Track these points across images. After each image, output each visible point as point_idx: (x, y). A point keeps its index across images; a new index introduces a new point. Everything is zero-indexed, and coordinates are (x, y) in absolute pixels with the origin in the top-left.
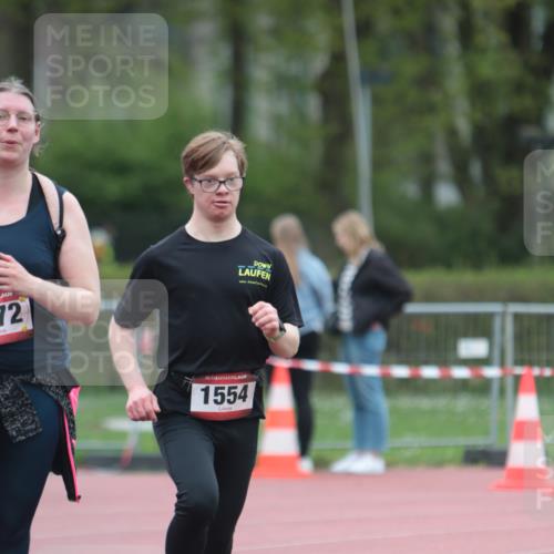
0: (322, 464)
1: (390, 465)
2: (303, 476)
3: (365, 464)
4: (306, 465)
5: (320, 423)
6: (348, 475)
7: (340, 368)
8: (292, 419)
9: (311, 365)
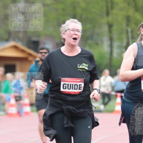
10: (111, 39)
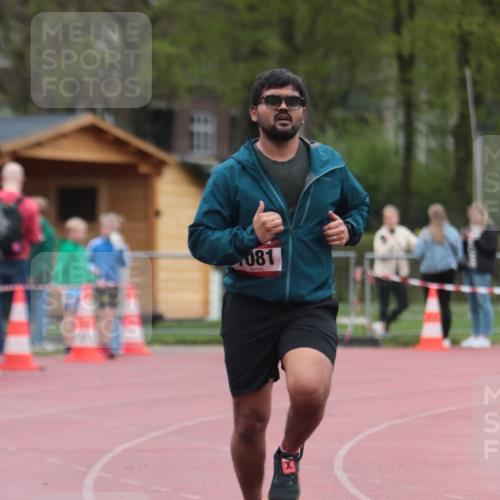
0: (455, 343)
1: (494, 343)
2: (444, 349)
3: (479, 342)
4: (447, 343)
5: (455, 319)
6: (471, 349)
7: (466, 289)
8: (439, 317)
9: (449, 287)
10: (409, 106)
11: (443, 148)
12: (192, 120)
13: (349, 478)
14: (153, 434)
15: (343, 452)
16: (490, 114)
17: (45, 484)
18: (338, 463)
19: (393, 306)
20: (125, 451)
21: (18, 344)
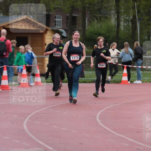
4: (129, 82)
6: (136, 84)
11: (128, 25)
12: (56, 18)
13: (101, 121)
14: (44, 109)
15: (99, 114)
16: (142, 16)
17: (13, 123)
18: (98, 117)
19: (113, 72)
20: (35, 113)
21: (5, 82)
